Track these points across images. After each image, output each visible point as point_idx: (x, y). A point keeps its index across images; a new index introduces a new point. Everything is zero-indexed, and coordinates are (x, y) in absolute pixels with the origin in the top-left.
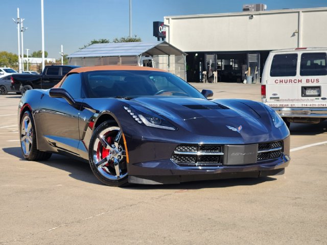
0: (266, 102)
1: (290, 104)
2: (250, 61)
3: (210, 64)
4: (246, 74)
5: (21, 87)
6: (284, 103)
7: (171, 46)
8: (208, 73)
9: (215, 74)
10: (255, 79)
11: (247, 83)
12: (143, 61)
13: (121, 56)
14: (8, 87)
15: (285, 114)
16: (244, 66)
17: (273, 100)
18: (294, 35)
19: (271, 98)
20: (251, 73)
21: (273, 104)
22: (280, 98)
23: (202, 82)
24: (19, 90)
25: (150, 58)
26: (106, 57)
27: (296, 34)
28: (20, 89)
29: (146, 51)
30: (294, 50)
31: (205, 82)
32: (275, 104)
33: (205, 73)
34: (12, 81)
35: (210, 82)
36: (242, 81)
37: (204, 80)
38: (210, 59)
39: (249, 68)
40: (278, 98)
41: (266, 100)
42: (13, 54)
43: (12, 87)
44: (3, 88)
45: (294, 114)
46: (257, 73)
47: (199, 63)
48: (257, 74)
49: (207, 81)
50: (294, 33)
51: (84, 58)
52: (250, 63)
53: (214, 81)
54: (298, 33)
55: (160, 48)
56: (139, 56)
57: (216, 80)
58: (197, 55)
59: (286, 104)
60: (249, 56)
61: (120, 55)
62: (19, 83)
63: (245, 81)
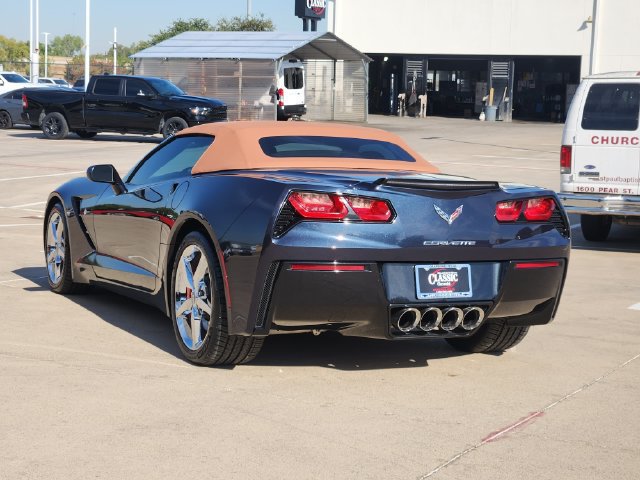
0: (571, 180)
1: (621, 188)
2: (493, 76)
3: (414, 79)
4: (485, 102)
5: (43, 115)
6: (609, 186)
7: (340, 41)
8: (408, 97)
9: (424, 99)
10: (502, 111)
11: (486, 119)
12: (285, 70)
13: (242, 59)
14: (16, 114)
15: (610, 208)
16: (480, 85)
17: (586, 178)
18: (584, 27)
19: (581, 174)
20: (495, 100)
21: (584, 185)
22: (601, 175)
23: (396, 114)
24: (38, 121)
25: (298, 64)
26: (211, 59)
27: (589, 25)
28: (40, 120)
29: (291, 50)
30: (635, 75)
31: (403, 115)
32: (590, 186)
33: (402, 96)
34: (24, 104)
35: (412, 114)
36: (476, 116)
37: (400, 111)
38: (414, 71)
39: (492, 90)
40: (597, 174)
41: (571, 178)
42: (17, 41)
43: (24, 115)
44: (5, 115)
45: (630, 208)
46: (507, 99)
47: (390, 76)
48: (506, 103)
49: (406, 113)
50: (585, 23)
51: (168, 59)
52: (494, 79)
53: (421, 113)
54: (593, 22)
55: (318, 46)
56: (278, 60)
57: (423, 112)
58: (386, 59)
59: (613, 187)
60: (494, 65)
61: (239, 56)
62: (38, 108)
63: (482, 116)
